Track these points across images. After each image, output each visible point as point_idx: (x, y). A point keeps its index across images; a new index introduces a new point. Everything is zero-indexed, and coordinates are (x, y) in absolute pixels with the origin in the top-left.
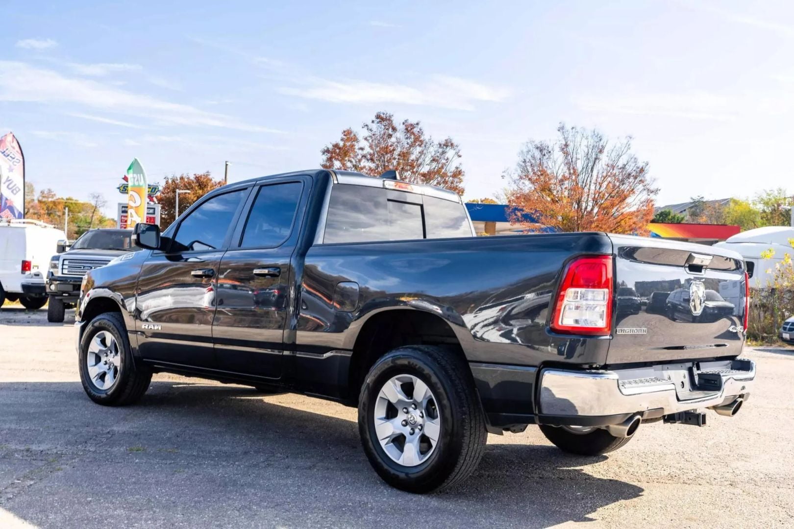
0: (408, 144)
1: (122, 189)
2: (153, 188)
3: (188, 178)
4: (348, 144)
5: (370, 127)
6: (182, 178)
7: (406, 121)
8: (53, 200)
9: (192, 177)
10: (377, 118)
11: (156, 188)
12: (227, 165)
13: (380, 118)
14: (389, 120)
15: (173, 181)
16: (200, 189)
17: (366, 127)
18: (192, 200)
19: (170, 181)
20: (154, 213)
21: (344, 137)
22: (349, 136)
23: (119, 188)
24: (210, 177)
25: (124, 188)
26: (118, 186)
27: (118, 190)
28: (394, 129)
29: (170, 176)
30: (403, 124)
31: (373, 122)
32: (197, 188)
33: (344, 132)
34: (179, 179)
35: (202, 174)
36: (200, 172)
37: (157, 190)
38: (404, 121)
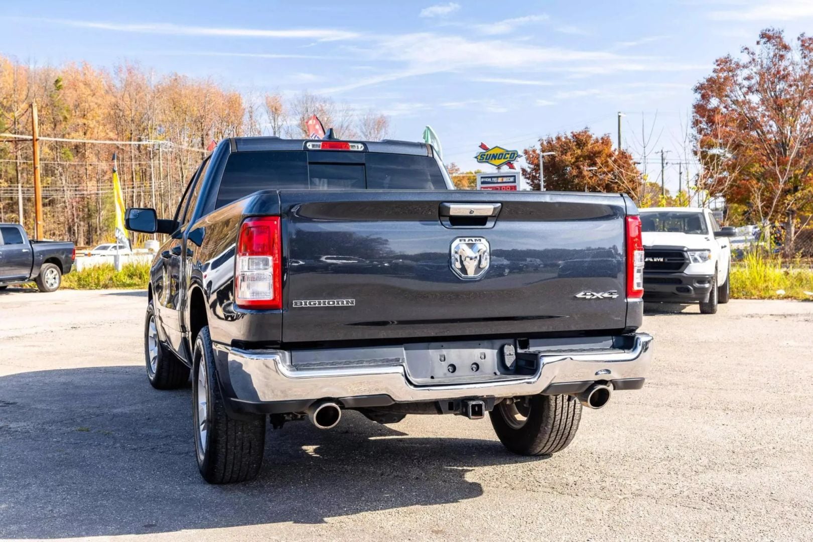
0: (806, 64)
1: (479, 157)
2: (511, 154)
3: (566, 138)
4: (723, 75)
5: (751, 50)
6: (558, 138)
7: (802, 35)
8: (457, 175)
9: (570, 136)
10: (763, 37)
11: (514, 154)
12: (619, 116)
13: (767, 37)
14: (779, 37)
15: (549, 143)
16: (579, 148)
17: (746, 51)
18: (570, 161)
19: (545, 143)
20: (515, 182)
21: (718, 68)
22: (724, 63)
23: (476, 157)
24: (590, 133)
25: (481, 157)
26: (476, 156)
27: (476, 159)
28: (786, 47)
29: (545, 138)
30: (799, 39)
31: (758, 43)
32: (574, 147)
33: (717, 61)
34: (554, 139)
35: (581, 131)
36: (578, 129)
37: (516, 155)
38: (799, 35)
